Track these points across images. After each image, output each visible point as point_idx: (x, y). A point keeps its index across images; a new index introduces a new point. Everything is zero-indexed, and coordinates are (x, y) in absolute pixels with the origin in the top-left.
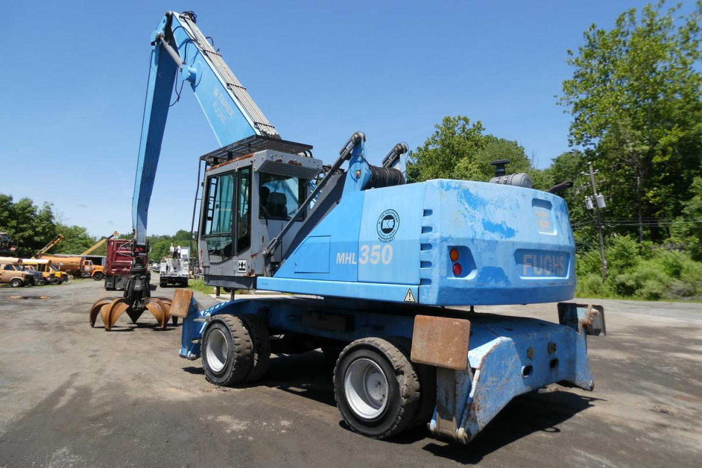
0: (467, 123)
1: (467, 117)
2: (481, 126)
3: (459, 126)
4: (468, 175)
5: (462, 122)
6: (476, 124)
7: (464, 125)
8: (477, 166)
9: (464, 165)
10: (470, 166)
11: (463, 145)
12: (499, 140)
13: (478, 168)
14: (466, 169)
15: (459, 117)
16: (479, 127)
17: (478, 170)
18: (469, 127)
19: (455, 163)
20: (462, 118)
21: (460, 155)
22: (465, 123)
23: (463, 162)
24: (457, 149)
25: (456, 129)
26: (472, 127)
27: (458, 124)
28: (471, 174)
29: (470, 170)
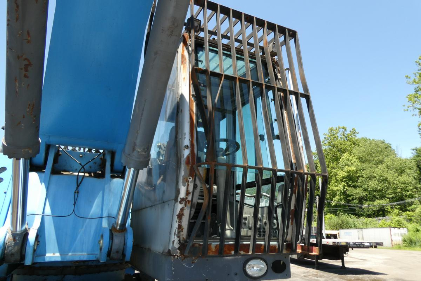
0: (345, 130)
1: (344, 126)
2: (355, 131)
3: (340, 133)
4: (350, 164)
5: (342, 130)
6: (352, 130)
7: (343, 132)
8: (356, 157)
9: (346, 157)
10: (350, 158)
11: (344, 144)
12: (371, 140)
13: (357, 159)
14: (348, 160)
15: (339, 127)
16: (354, 133)
17: (356, 160)
18: (348, 132)
19: (340, 157)
20: (341, 127)
21: (342, 151)
22: (344, 130)
23: (346, 156)
24: (340, 147)
25: (338, 135)
26: (350, 133)
27: (339, 132)
28: (352, 163)
29: (351, 160)
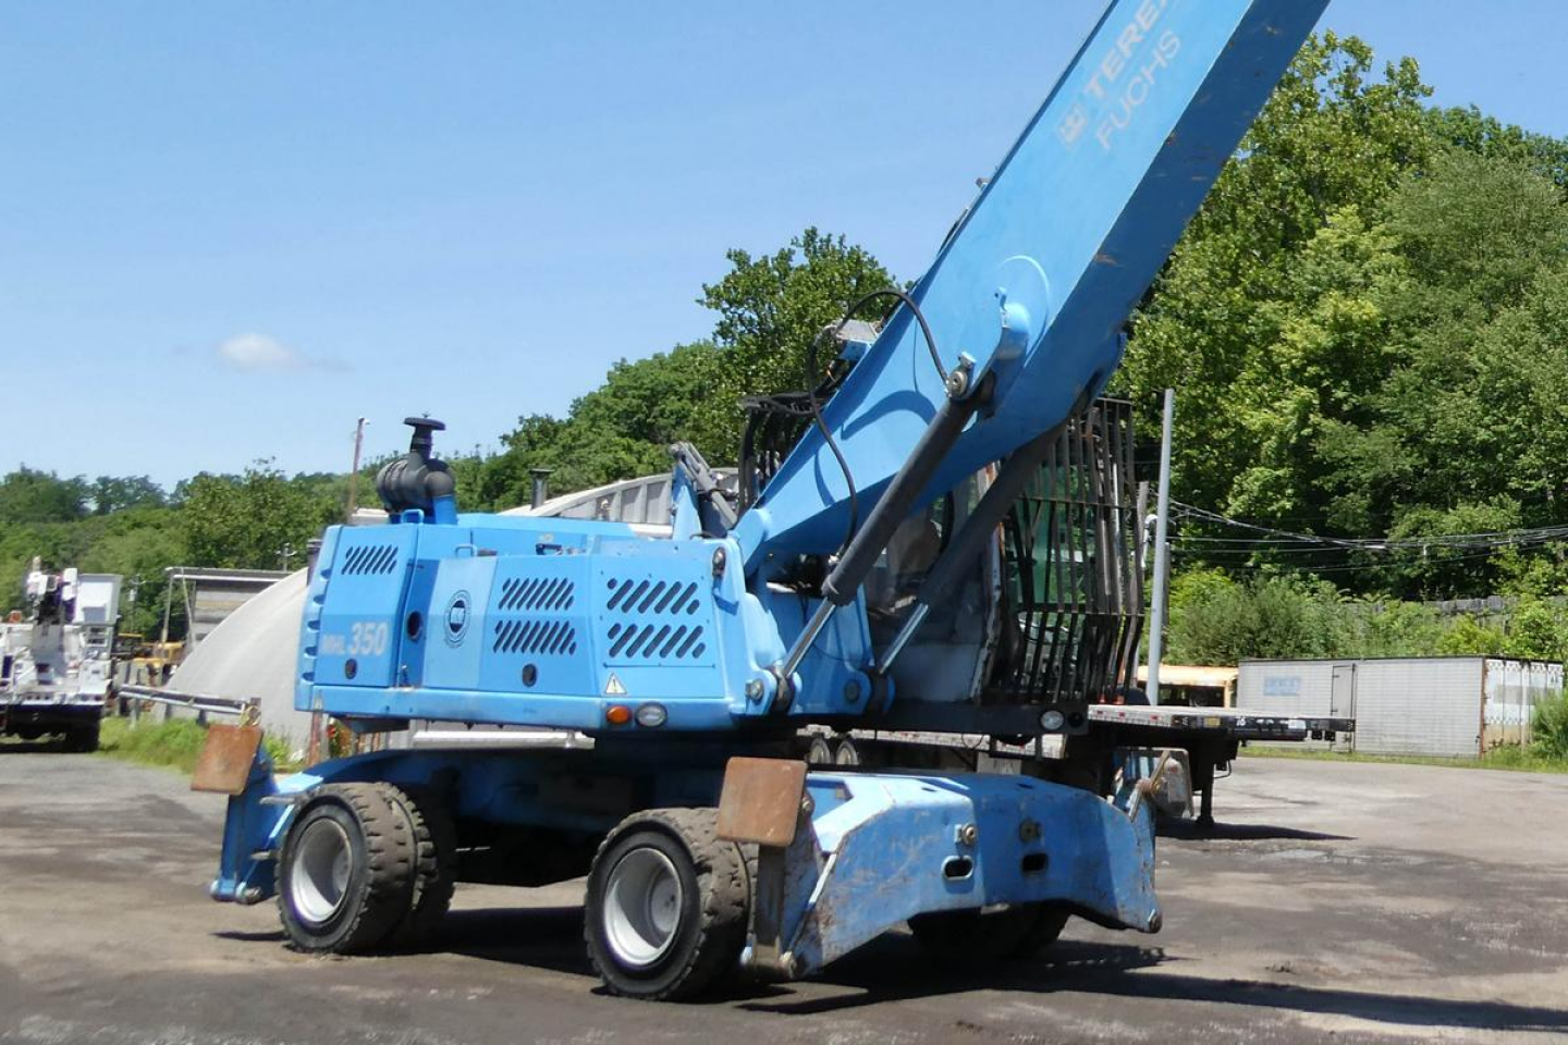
0: (1361, 62)
1: (1359, 36)
2: (1415, 78)
3: (1332, 74)
4: (1358, 278)
5: (1342, 60)
6: (1397, 69)
7: (1347, 70)
8: (1392, 242)
9: (1341, 236)
10: (1365, 242)
11: (1341, 154)
12: (1504, 128)
13: (1396, 251)
14: (1349, 252)
15: (1327, 40)
16: (1407, 81)
17: (1394, 259)
18: (1372, 78)
19: (1308, 224)
20: (1340, 41)
21: (1324, 191)
22: (1352, 63)
23: (1340, 224)
24: (1316, 168)
25: (1320, 82)
26: (1383, 81)
27: (1326, 66)
28: (1365, 275)
29: (1367, 256)
